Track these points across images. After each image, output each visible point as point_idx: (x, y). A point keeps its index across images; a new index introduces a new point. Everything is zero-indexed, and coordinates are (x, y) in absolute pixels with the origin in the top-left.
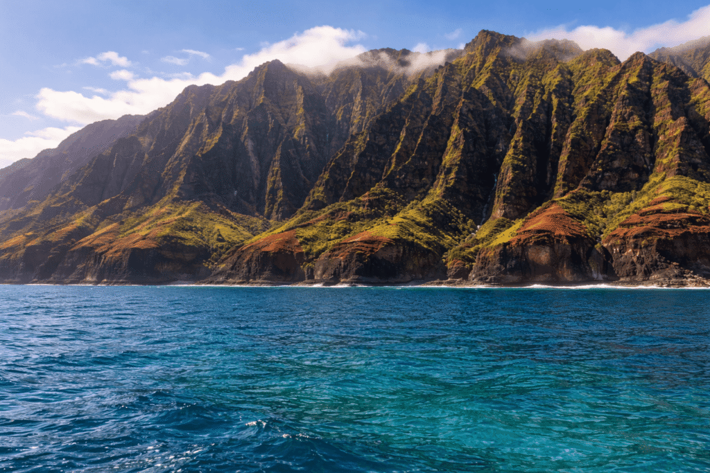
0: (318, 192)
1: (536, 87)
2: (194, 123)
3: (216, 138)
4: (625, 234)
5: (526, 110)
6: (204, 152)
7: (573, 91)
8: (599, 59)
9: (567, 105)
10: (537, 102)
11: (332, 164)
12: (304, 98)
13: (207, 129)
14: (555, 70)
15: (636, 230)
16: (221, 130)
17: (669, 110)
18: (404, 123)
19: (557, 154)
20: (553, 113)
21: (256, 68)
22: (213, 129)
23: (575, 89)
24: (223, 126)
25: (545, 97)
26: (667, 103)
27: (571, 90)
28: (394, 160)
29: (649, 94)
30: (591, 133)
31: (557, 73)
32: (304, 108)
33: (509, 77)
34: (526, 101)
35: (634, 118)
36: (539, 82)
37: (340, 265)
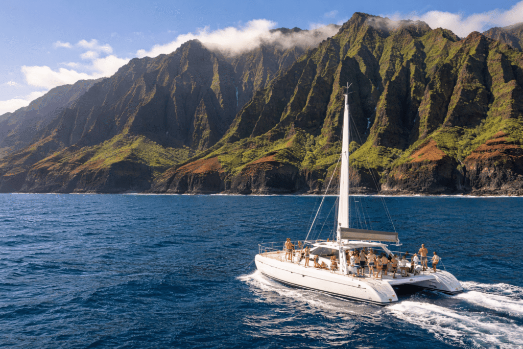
0: (233, 131)
1: (397, 56)
2: (135, 85)
3: (152, 95)
4: (479, 157)
5: (390, 73)
6: (143, 105)
7: (426, 60)
8: (444, 36)
9: (421, 70)
10: (398, 68)
11: (244, 111)
12: (219, 67)
13: (145, 89)
14: (411, 44)
15: (487, 155)
16: (155, 90)
17: (502, 75)
18: (297, 83)
19: (417, 105)
20: (412, 76)
21: (182, 45)
22: (149, 90)
23: (427, 58)
24: (157, 87)
25: (404, 64)
26: (500, 71)
27: (424, 59)
28: (289, 108)
29: (485, 63)
30: (443, 90)
31: (413, 45)
32: (219, 73)
33: (375, 47)
34: (389, 67)
35: (475, 81)
36: (398, 53)
37: (251, 179)
